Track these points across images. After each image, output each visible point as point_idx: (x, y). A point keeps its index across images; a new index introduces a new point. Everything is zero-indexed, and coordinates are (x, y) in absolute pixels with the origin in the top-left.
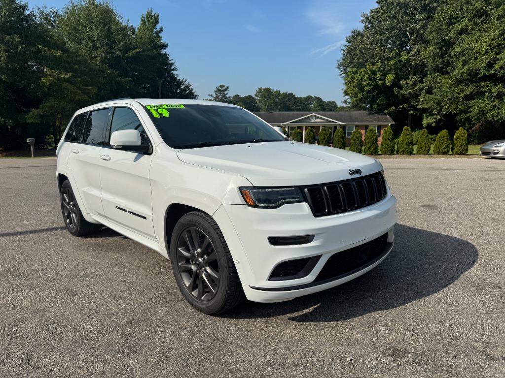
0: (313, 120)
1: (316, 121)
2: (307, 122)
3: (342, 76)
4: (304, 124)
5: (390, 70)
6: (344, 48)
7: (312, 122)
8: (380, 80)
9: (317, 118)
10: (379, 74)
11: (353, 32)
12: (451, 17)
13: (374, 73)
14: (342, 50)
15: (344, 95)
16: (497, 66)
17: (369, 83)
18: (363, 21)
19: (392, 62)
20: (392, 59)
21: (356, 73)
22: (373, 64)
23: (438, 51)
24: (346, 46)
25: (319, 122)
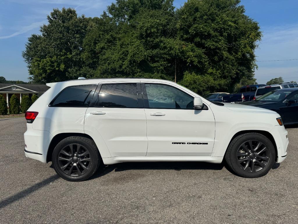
0: (14, 90)
1: (17, 90)
2: (9, 91)
3: (26, 62)
4: (7, 92)
5: (61, 62)
6: (27, 44)
7: (13, 91)
8: (57, 67)
9: (17, 88)
10: (55, 64)
11: (33, 36)
12: (95, 40)
13: (52, 62)
14: (26, 45)
15: (29, 74)
16: (123, 67)
17: (50, 68)
18: (41, 31)
19: (63, 58)
20: (62, 56)
21: (40, 61)
22: (51, 57)
23: (90, 55)
24: (29, 43)
25: (19, 91)
